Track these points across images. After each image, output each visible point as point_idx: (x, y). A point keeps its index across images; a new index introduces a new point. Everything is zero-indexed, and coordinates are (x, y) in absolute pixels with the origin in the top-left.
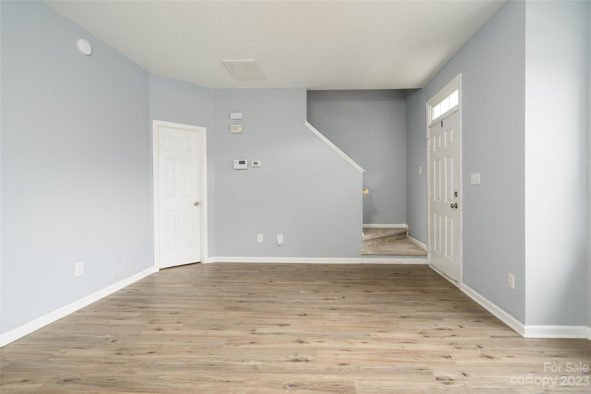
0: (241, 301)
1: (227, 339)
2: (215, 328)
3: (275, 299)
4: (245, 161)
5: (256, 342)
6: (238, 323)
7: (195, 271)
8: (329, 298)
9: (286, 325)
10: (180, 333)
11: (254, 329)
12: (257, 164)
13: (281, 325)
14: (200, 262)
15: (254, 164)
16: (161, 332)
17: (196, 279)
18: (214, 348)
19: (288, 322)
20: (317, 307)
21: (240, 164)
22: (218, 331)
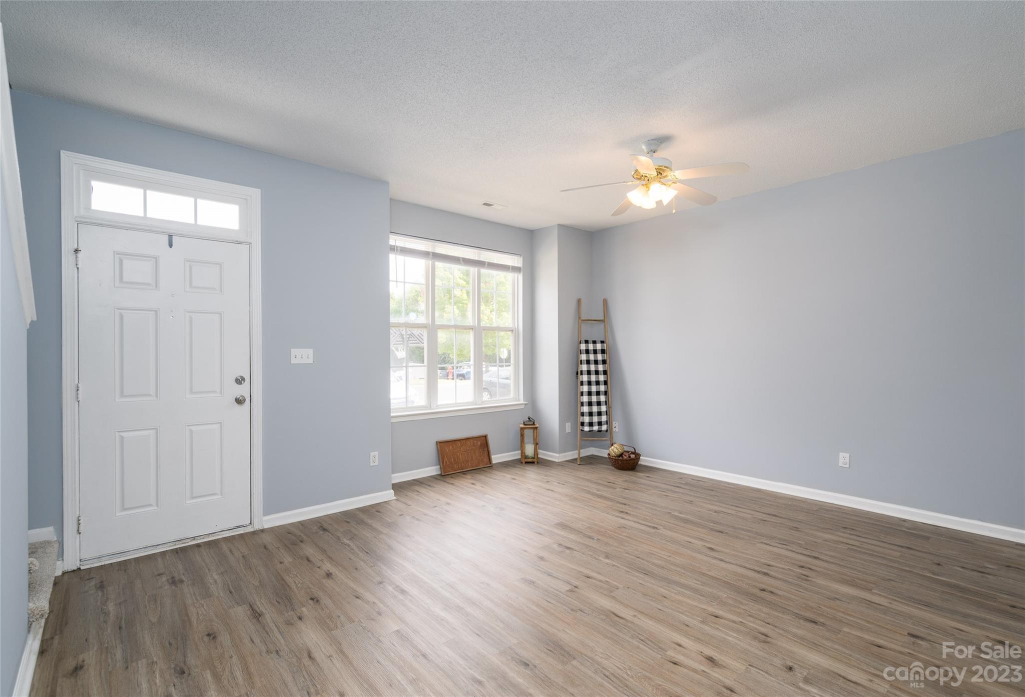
5: (584, 577)
16: (706, 651)
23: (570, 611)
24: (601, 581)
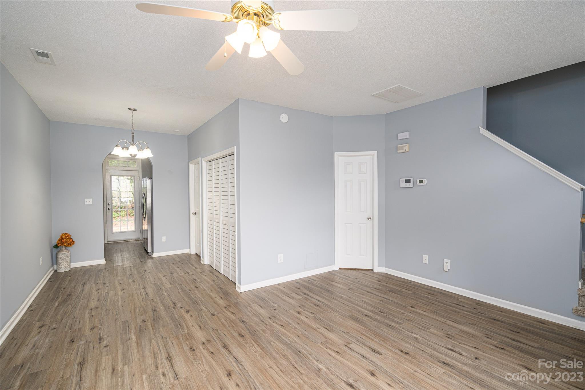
0: (367, 314)
1: (326, 340)
2: (327, 328)
3: (397, 326)
4: (410, 180)
5: (341, 353)
6: (345, 332)
7: (362, 276)
8: (456, 349)
9: (378, 353)
10: (306, 321)
11: (350, 342)
12: (422, 182)
13: (374, 351)
14: (372, 270)
15: (419, 182)
16: (298, 315)
17: (354, 283)
18: (312, 341)
19: (383, 351)
20: (429, 352)
21: (406, 182)
22: (327, 331)
23: (350, 333)
24: (330, 349)
